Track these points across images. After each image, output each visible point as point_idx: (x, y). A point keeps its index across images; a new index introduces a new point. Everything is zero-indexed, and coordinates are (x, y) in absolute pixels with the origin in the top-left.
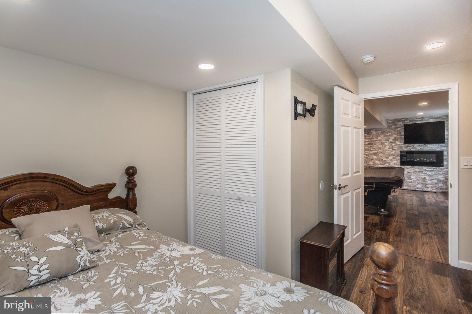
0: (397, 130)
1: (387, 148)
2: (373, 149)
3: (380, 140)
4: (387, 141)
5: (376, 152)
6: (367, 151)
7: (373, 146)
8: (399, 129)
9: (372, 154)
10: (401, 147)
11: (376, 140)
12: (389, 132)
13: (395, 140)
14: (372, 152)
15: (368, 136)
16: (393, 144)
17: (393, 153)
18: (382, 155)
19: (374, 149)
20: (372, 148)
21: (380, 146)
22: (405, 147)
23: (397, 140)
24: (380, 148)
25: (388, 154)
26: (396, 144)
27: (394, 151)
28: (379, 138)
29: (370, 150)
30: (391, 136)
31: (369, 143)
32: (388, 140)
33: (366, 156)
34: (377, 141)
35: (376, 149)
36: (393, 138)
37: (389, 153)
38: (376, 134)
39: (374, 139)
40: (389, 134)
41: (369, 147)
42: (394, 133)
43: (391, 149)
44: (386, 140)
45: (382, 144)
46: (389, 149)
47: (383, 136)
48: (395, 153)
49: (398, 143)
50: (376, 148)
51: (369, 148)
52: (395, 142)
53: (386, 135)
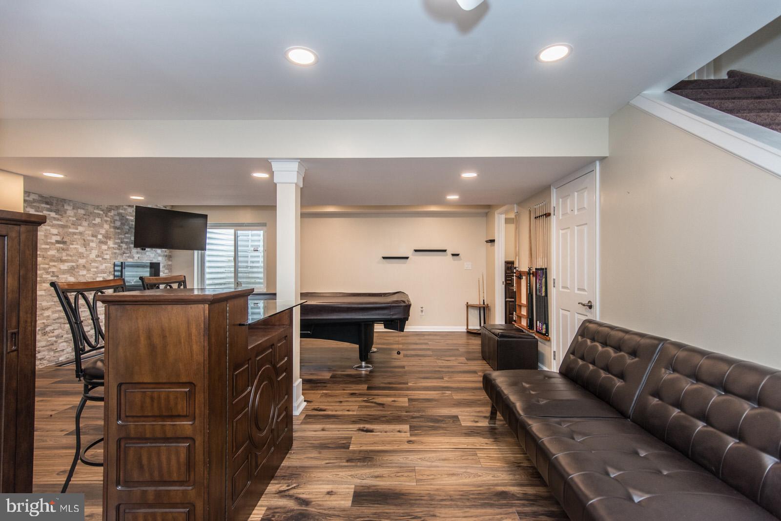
0: (109, 214)
1: (93, 255)
2: (67, 255)
3: (81, 233)
4: (94, 239)
5: (73, 266)
6: (54, 261)
7: (67, 250)
8: (112, 213)
9: (64, 272)
10: (115, 253)
11: (75, 234)
12: (99, 215)
13: (107, 237)
14: (67, 264)
15: (58, 220)
16: (104, 247)
17: (103, 267)
18: (84, 272)
19: (71, 256)
20: (64, 254)
21: (82, 250)
22: (121, 255)
23: (110, 238)
24: (81, 256)
25: (95, 270)
26: (108, 247)
27: (105, 263)
28: (81, 229)
29: (62, 261)
30: (100, 226)
31: (58, 238)
32: (96, 236)
33: (52, 276)
34: (75, 237)
35: (74, 258)
36: (103, 231)
37: (97, 268)
38: (75, 215)
39: (71, 230)
40: (98, 220)
41: (58, 250)
42: (106, 221)
43: (100, 259)
44: (93, 236)
45: (85, 244)
46: (97, 259)
47: (85, 224)
48: (106, 267)
49: (111, 243)
50: (74, 255)
51: (57, 255)
52: (107, 243)
53: (93, 222)
